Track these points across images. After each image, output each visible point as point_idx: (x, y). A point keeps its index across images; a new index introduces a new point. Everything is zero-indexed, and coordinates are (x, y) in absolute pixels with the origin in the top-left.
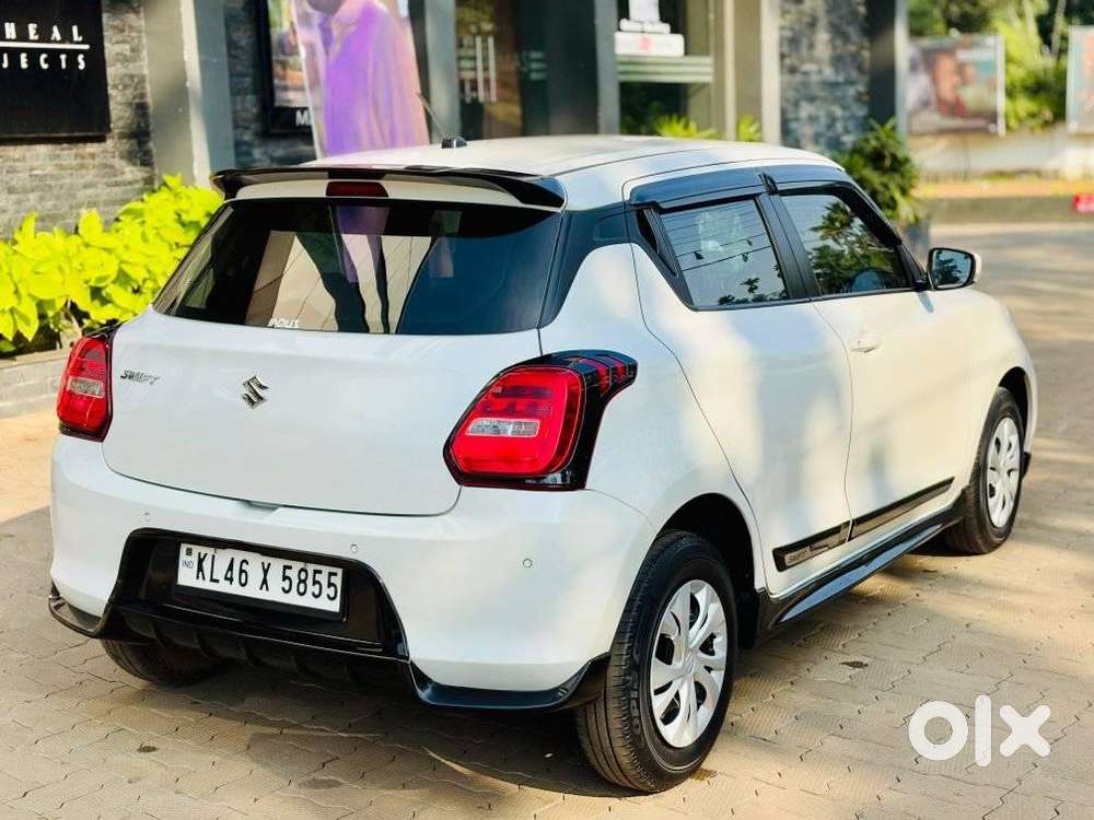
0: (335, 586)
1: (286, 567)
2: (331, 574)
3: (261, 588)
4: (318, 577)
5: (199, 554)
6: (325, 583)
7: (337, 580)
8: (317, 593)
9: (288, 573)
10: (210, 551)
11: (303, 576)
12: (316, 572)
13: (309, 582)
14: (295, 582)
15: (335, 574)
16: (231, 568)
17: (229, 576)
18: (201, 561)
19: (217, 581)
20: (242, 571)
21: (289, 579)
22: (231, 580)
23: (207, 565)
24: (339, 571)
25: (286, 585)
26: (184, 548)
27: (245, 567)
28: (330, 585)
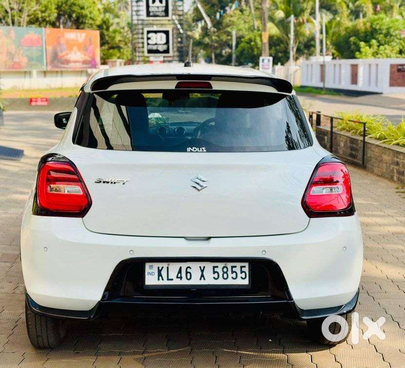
0: (245, 272)
1: (214, 267)
2: (241, 267)
3: (201, 279)
4: (234, 269)
5: (158, 268)
6: (238, 271)
7: (246, 270)
8: (235, 277)
9: (216, 270)
10: (165, 265)
11: (225, 270)
12: (232, 267)
13: (229, 272)
14: (221, 273)
15: (245, 267)
16: (180, 272)
17: (179, 276)
18: (160, 271)
19: (172, 280)
20: (187, 272)
21: (217, 272)
22: (181, 278)
23: (164, 273)
24: (247, 265)
25: (216, 275)
26: (147, 265)
27: (189, 270)
28: (242, 272)
